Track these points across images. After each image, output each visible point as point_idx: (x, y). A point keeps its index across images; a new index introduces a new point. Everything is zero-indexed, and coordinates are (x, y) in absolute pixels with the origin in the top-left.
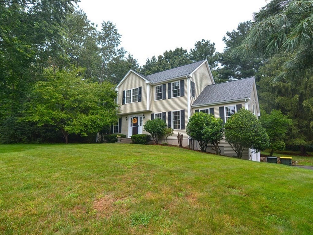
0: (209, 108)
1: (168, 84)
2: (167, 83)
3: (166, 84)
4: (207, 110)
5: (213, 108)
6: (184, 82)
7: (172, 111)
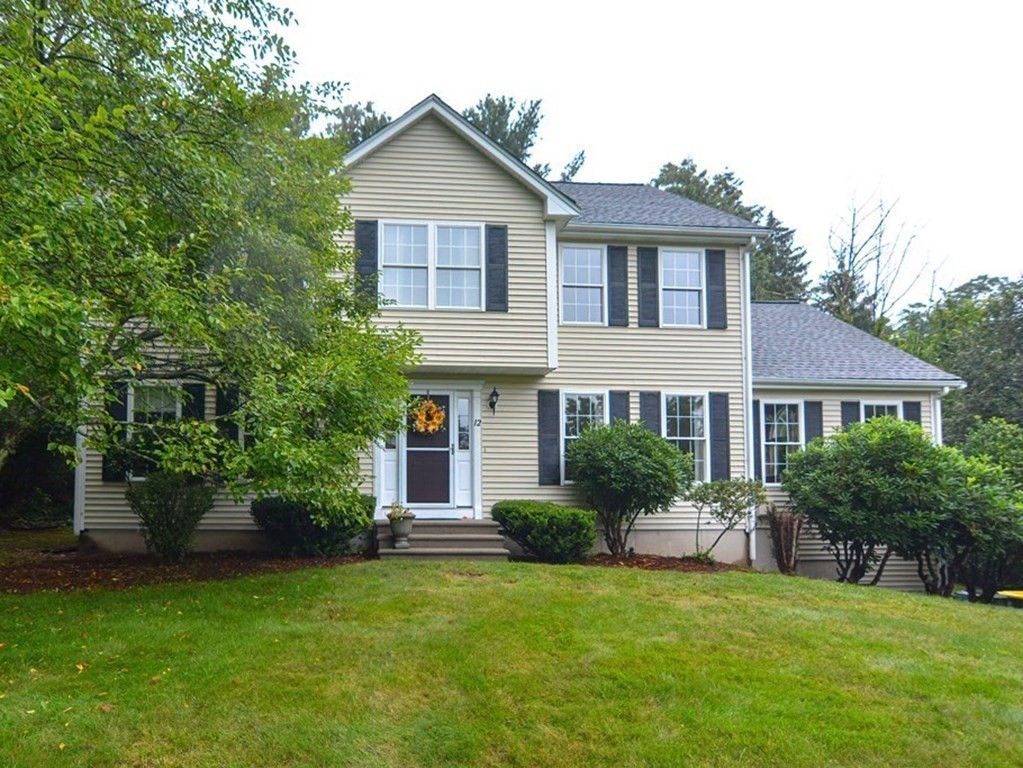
0: (800, 401)
1: (639, 249)
2: (632, 242)
3: (625, 249)
4: (794, 408)
5: (819, 404)
6: (723, 264)
7: (665, 393)
